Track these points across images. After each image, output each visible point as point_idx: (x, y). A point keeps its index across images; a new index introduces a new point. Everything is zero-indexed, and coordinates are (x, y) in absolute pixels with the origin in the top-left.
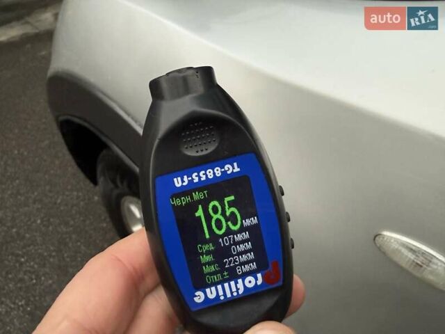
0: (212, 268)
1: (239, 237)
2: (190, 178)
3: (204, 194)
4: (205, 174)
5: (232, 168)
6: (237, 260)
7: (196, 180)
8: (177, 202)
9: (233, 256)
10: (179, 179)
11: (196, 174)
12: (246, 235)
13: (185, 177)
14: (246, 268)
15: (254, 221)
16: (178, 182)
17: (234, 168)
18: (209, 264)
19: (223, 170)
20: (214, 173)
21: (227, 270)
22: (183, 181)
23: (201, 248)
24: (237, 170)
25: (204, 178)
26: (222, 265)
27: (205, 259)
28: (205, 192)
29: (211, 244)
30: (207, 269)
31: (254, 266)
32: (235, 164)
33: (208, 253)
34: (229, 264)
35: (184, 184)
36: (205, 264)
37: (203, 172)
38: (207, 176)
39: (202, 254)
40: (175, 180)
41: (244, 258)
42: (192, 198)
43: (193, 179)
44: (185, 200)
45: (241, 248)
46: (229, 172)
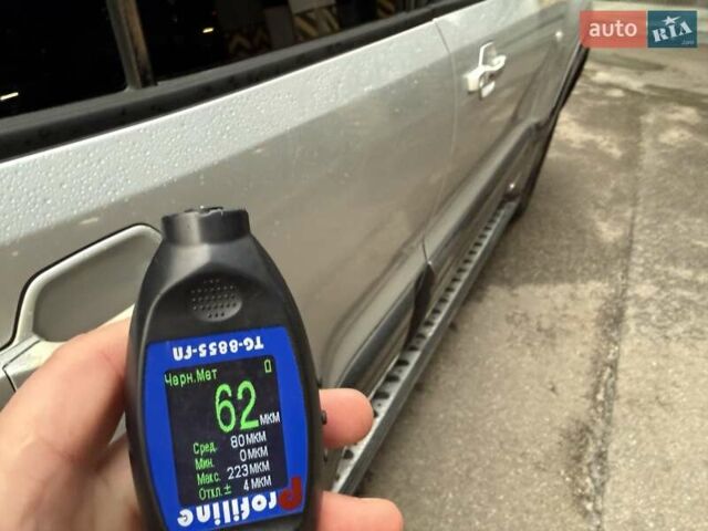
0: (209, 479)
1: (252, 439)
2: (195, 351)
3: (212, 374)
4: (217, 347)
5: (253, 344)
6: (246, 470)
7: (203, 354)
8: (174, 381)
9: (241, 464)
10: (181, 349)
11: (204, 345)
12: (262, 437)
13: (189, 348)
14: (257, 483)
15: (275, 418)
16: (178, 354)
17: (255, 343)
18: (207, 471)
19: (241, 345)
20: (229, 348)
21: (231, 483)
22: (185, 353)
23: (197, 448)
24: (259, 346)
25: (213, 352)
26: (224, 476)
27: (202, 464)
28: (214, 371)
29: (212, 444)
30: (202, 479)
31: (268, 481)
32: (258, 339)
33: (207, 456)
34: (234, 475)
35: (187, 357)
36: (200, 472)
37: (214, 344)
38: (218, 350)
39: (199, 456)
40: (175, 350)
41: (256, 468)
42: (195, 377)
43: (199, 352)
44: (185, 379)
45: (253, 454)
46: (249, 349)
